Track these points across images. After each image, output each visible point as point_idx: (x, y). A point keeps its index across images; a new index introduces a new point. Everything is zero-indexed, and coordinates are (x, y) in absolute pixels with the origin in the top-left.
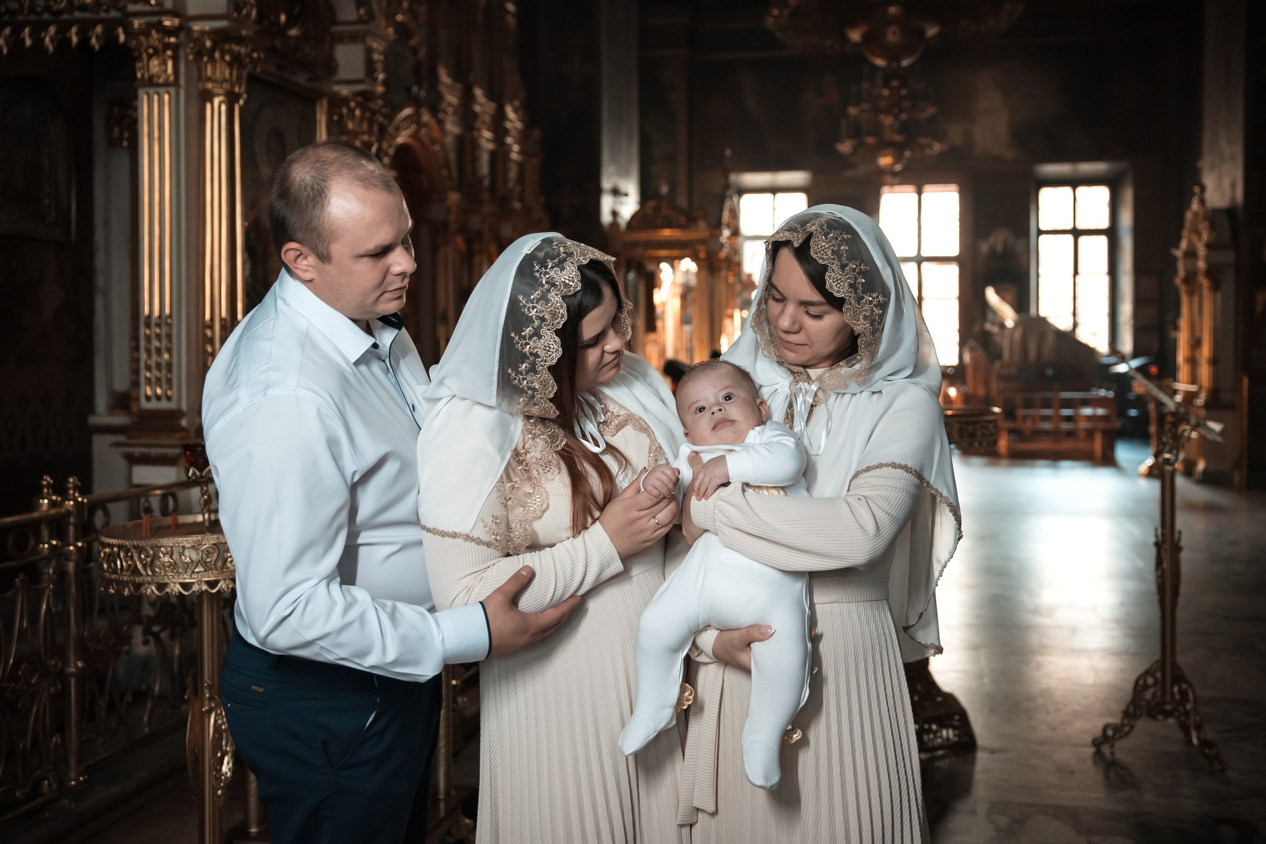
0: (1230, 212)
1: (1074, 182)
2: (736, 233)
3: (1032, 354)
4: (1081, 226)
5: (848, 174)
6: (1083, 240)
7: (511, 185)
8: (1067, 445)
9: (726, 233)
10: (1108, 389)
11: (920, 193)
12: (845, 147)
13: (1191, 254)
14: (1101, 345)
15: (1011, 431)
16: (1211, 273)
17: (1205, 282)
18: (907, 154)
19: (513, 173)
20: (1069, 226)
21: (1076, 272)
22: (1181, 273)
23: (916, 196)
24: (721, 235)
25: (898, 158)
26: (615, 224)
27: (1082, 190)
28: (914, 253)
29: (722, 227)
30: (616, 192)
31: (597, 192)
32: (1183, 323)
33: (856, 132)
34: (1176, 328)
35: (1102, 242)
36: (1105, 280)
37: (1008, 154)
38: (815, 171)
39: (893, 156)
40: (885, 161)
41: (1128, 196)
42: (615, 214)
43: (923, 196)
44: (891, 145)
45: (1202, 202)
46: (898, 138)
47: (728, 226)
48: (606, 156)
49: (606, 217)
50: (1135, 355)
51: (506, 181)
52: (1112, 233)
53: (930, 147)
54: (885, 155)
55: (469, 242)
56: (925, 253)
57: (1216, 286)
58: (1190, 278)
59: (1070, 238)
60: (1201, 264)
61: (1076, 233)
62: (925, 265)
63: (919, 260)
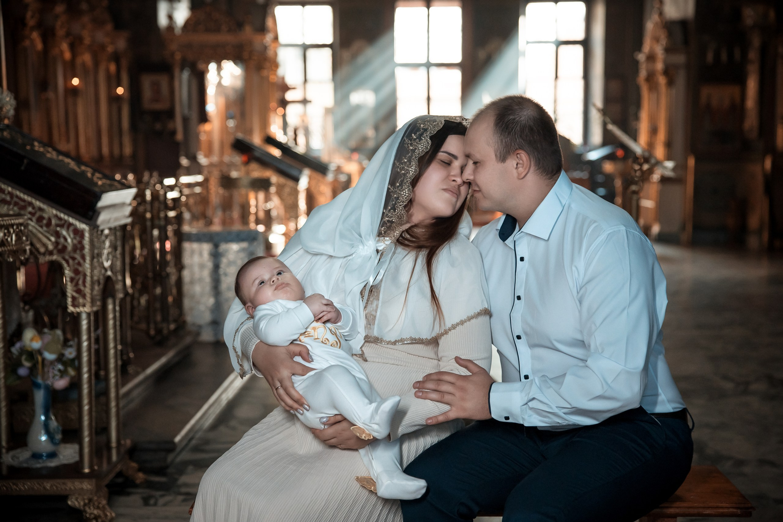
0: (683, 23)
2: (275, 38)
4: (561, 37)
6: (563, 50)
9: (269, 37)
10: (582, 171)
13: (651, 58)
14: (576, 137)
16: (666, 72)
17: (662, 80)
20: (552, 38)
21: (557, 78)
22: (643, 74)
23: (426, 9)
24: (264, 38)
26: (171, 27)
27: (562, 5)
28: (423, 60)
29: (265, 31)
32: (644, 115)
34: (637, 118)
35: (579, 50)
36: (580, 84)
41: (600, 12)
42: (170, 17)
43: (431, 10)
45: (661, 14)
47: (270, 31)
49: (163, 21)
50: (604, 144)
52: (586, 43)
56: (432, 61)
57: (670, 83)
58: (651, 78)
59: (552, 47)
60: (659, 66)
61: (558, 43)
62: (433, 70)
63: (428, 65)
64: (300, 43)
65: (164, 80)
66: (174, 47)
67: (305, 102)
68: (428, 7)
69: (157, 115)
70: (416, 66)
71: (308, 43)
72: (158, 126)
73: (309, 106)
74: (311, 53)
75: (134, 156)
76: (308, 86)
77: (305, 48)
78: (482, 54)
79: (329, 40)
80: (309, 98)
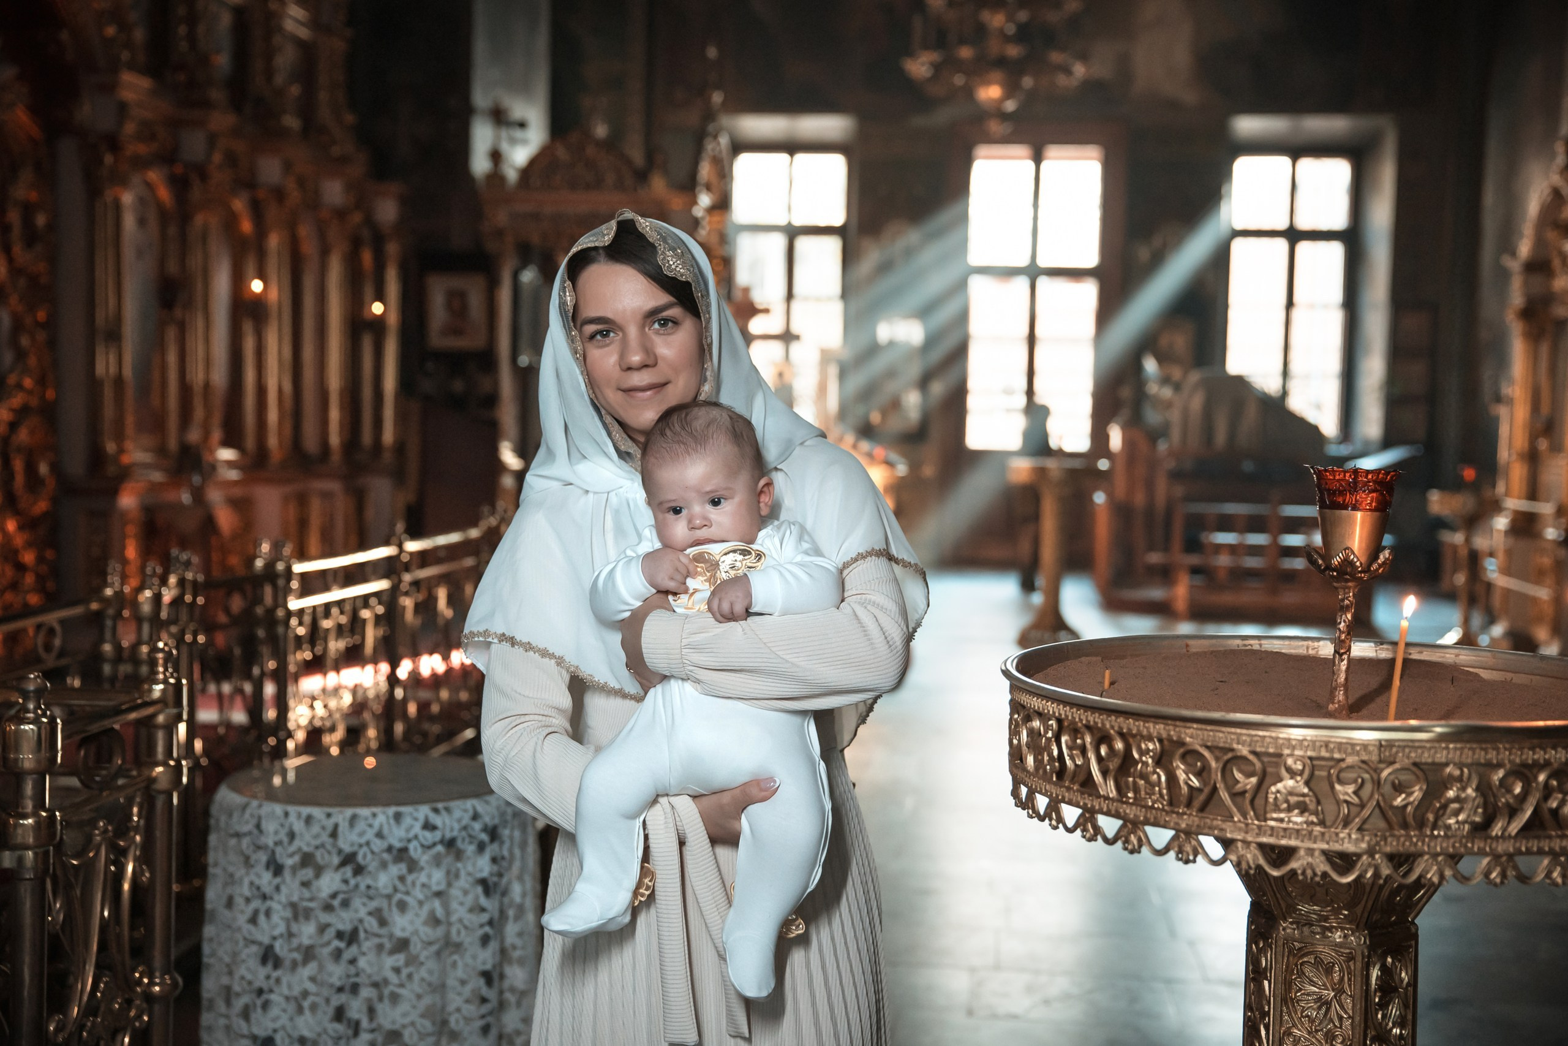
1: (1296, 150)
2: (723, 204)
3: (1221, 437)
4: (1304, 223)
5: (919, 121)
6: (1304, 248)
7: (279, 80)
8: (1290, 598)
9: (705, 200)
11: (1038, 159)
12: (919, 67)
13: (1539, 266)
14: (1328, 424)
15: (1195, 571)
18: (1027, 82)
19: (286, 59)
20: (1282, 224)
21: (1290, 304)
23: (1031, 165)
24: (694, 202)
25: (1010, 89)
26: (496, 177)
27: (1307, 164)
28: (1023, 261)
29: (698, 189)
30: (499, 117)
31: (465, 114)
32: (1517, 389)
33: (940, 39)
35: (1335, 251)
36: (1337, 317)
37: (1190, 97)
38: (864, 116)
39: (1003, 85)
40: (991, 92)
41: (1386, 176)
42: (496, 156)
43: (1044, 165)
44: (1001, 63)
46: (1013, 51)
47: (708, 188)
48: (481, 48)
49: (480, 164)
50: (1387, 443)
51: (269, 73)
52: (1352, 238)
53: (1068, 71)
54: (988, 83)
55: (180, 185)
56: (1043, 262)
58: (1536, 310)
59: (1282, 244)
60: (1562, 285)
61: (1293, 235)
62: (1043, 282)
63: (1033, 273)
64: (783, 222)
65: (474, 290)
66: (501, 217)
67: (787, 337)
68: (1038, 158)
69: (456, 362)
70: (1010, 273)
71: (798, 222)
72: (458, 386)
73: (795, 347)
74: (803, 244)
75: (400, 448)
76: (795, 305)
77: (792, 233)
78: (1143, 254)
79: (838, 218)
80: (795, 329)
